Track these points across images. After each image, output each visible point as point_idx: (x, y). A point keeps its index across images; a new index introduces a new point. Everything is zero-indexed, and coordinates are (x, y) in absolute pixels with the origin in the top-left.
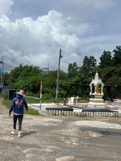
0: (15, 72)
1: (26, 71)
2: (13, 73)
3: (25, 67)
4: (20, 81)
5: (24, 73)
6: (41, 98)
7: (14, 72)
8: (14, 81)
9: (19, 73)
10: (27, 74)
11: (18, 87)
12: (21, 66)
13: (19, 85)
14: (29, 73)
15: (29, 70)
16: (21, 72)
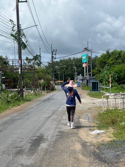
0: (102, 60)
1: (115, 58)
2: (100, 62)
3: (113, 53)
4: (105, 72)
5: (112, 61)
6: (110, 87)
7: (100, 60)
8: (100, 71)
9: (106, 60)
10: (115, 62)
11: (103, 78)
12: (108, 52)
13: (104, 76)
14: (117, 61)
15: (118, 57)
16: (108, 60)
